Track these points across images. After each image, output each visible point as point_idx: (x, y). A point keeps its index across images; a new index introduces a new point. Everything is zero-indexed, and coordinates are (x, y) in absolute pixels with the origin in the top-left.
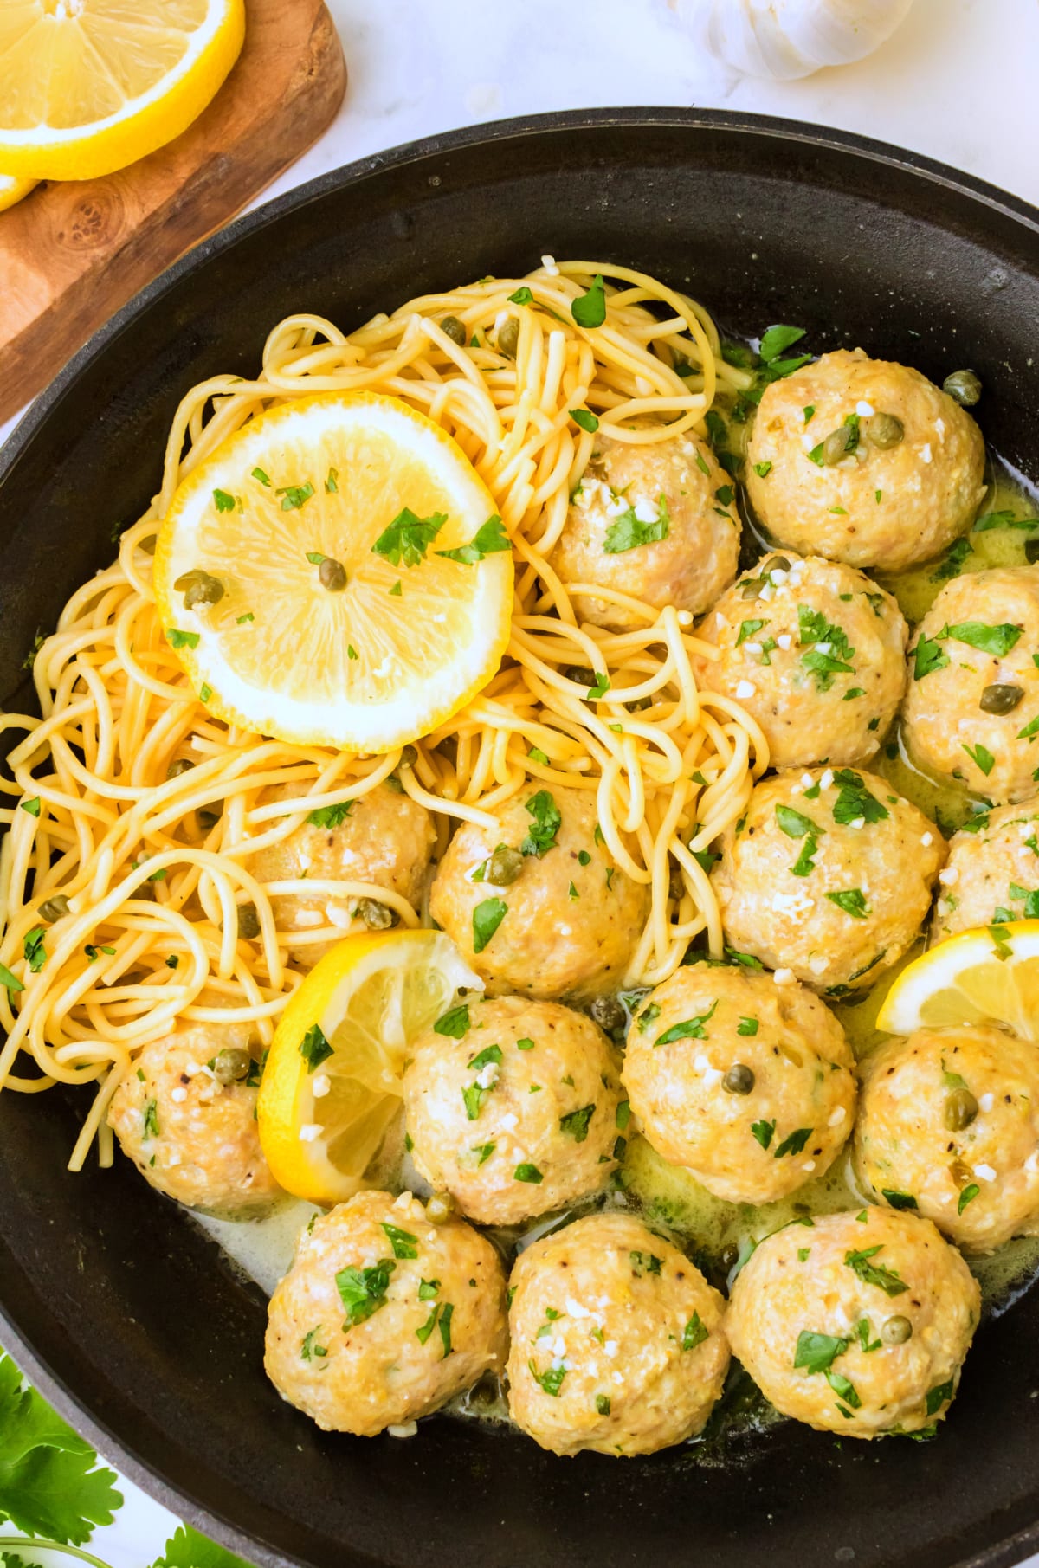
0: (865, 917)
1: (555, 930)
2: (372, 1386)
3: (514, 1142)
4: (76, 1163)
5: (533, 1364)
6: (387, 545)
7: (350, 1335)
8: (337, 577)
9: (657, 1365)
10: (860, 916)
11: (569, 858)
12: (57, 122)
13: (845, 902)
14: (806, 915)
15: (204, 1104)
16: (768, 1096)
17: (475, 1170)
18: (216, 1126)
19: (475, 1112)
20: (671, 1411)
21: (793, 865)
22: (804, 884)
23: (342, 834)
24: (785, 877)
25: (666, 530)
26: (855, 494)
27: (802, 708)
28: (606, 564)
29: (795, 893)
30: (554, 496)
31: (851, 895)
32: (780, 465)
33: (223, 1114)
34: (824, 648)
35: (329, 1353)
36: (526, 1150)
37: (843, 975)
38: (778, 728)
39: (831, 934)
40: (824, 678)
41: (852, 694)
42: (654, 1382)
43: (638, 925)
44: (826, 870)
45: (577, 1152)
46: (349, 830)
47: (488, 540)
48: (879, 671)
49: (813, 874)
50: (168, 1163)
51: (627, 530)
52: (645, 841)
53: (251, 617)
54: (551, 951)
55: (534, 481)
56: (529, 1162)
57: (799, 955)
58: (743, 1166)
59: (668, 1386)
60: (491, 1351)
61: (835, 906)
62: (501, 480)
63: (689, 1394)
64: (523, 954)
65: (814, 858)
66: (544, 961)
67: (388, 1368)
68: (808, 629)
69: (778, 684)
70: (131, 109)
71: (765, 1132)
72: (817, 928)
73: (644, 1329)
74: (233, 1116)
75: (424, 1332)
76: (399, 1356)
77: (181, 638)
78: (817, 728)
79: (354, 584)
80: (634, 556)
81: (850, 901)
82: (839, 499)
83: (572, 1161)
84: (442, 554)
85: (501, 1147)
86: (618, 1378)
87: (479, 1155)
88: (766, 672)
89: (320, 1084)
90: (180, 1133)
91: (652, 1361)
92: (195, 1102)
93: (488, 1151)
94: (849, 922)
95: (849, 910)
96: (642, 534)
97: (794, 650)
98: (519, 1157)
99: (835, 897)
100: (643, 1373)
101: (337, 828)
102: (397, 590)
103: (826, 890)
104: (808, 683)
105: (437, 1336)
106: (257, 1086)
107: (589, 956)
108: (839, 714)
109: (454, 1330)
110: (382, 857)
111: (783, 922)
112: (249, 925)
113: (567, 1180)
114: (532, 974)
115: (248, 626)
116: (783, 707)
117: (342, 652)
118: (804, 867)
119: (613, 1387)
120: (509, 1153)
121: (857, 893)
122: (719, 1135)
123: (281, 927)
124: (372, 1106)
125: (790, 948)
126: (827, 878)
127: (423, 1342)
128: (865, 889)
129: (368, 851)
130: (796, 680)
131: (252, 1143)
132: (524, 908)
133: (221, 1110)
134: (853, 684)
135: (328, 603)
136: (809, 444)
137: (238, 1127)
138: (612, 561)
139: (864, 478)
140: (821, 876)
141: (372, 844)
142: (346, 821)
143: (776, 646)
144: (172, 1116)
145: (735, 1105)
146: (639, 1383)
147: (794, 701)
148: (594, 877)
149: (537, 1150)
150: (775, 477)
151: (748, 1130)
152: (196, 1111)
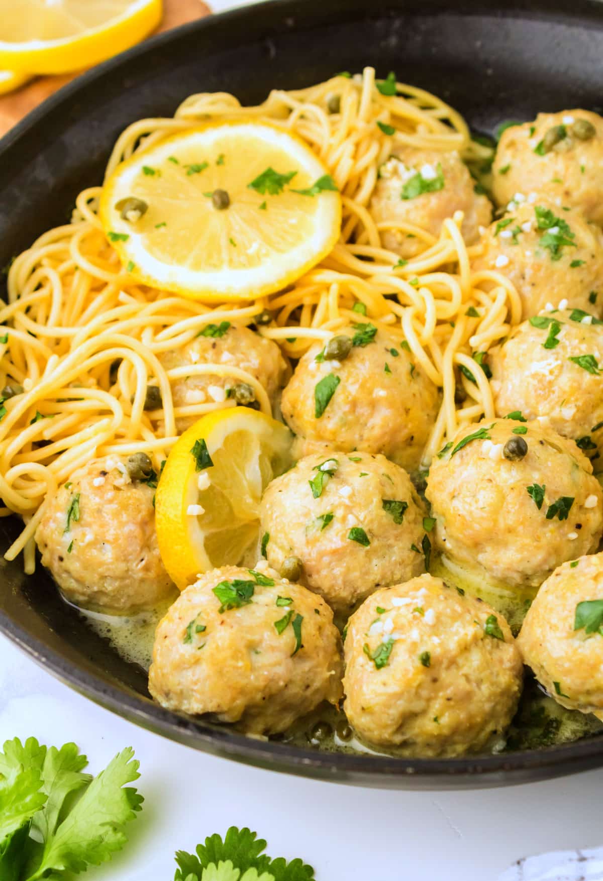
0: (598, 374)
1: (374, 395)
2: (240, 655)
3: (349, 509)
4: (11, 554)
5: (366, 649)
6: (257, 185)
7: (224, 616)
8: (224, 201)
9: (466, 634)
10: (594, 373)
11: (384, 351)
12: (45, 38)
13: (583, 363)
14: (556, 372)
15: (117, 489)
16: (539, 470)
17: (319, 534)
18: (124, 507)
19: (319, 492)
20: (479, 682)
21: (544, 342)
22: (553, 354)
23: (222, 342)
24: (539, 350)
25: (442, 185)
26: (567, 168)
27: (542, 273)
28: (402, 208)
29: (547, 359)
30: (366, 169)
31: (588, 358)
32: (516, 164)
33: (130, 498)
34: (555, 231)
35: (208, 630)
36: (357, 518)
37: (586, 426)
38: (527, 290)
39: (575, 385)
40: (556, 251)
41: (575, 264)
42: (465, 649)
43: (433, 413)
44: (567, 343)
45: (395, 532)
46: (227, 341)
47: (325, 184)
48: (594, 253)
49: (558, 348)
50: (83, 542)
51: (417, 184)
52: (436, 351)
53: (164, 224)
54: (371, 415)
55: (355, 157)
56: (360, 527)
57: (553, 408)
58: (522, 523)
59: (476, 658)
60: (329, 670)
61: (577, 366)
62: (332, 160)
63: (492, 673)
64: (350, 418)
65: (558, 337)
66: (366, 425)
67: (253, 648)
68: (542, 220)
69: (524, 256)
70: (90, 33)
71: (537, 493)
72: (565, 381)
73: (454, 611)
74: (138, 500)
75: (281, 625)
76: (261, 642)
77: (116, 237)
78: (553, 288)
79: (233, 207)
80: (422, 200)
81: (587, 361)
82: (556, 173)
83: (391, 541)
84: (294, 191)
85: (339, 514)
86: (436, 640)
87: (322, 523)
88: (516, 250)
89: (204, 479)
90: (96, 515)
91: (462, 632)
92: (110, 487)
93: (328, 519)
94: (587, 378)
95: (586, 368)
96: (426, 187)
97: (534, 233)
98: (352, 522)
99: (576, 360)
100: (456, 638)
101: (219, 339)
102: (264, 206)
103: (569, 355)
104: (545, 254)
105: (289, 633)
106: (155, 487)
107: (399, 420)
108: (568, 278)
109: (304, 632)
110: (248, 361)
111: (540, 381)
112: (154, 401)
113: (387, 557)
114: (357, 437)
115: (162, 230)
116: (528, 273)
117: (224, 242)
118: (552, 343)
119: (434, 645)
120: (344, 519)
121: (592, 358)
122: (503, 498)
123: (176, 404)
124: (237, 525)
125: (546, 402)
126: (569, 350)
127: (280, 633)
128: (596, 355)
129: (240, 356)
130: (537, 253)
131: (148, 529)
132: (351, 380)
133: (129, 494)
134: (577, 257)
135: (217, 218)
136: (534, 143)
137: (140, 512)
138: (407, 205)
139: (572, 158)
140: (564, 348)
141: (243, 353)
142: (225, 336)
143: (521, 231)
144: (91, 501)
145: (514, 473)
146: (453, 645)
147: (537, 268)
148: (402, 366)
149: (365, 518)
150: (512, 174)
151: (524, 491)
152: (110, 495)
